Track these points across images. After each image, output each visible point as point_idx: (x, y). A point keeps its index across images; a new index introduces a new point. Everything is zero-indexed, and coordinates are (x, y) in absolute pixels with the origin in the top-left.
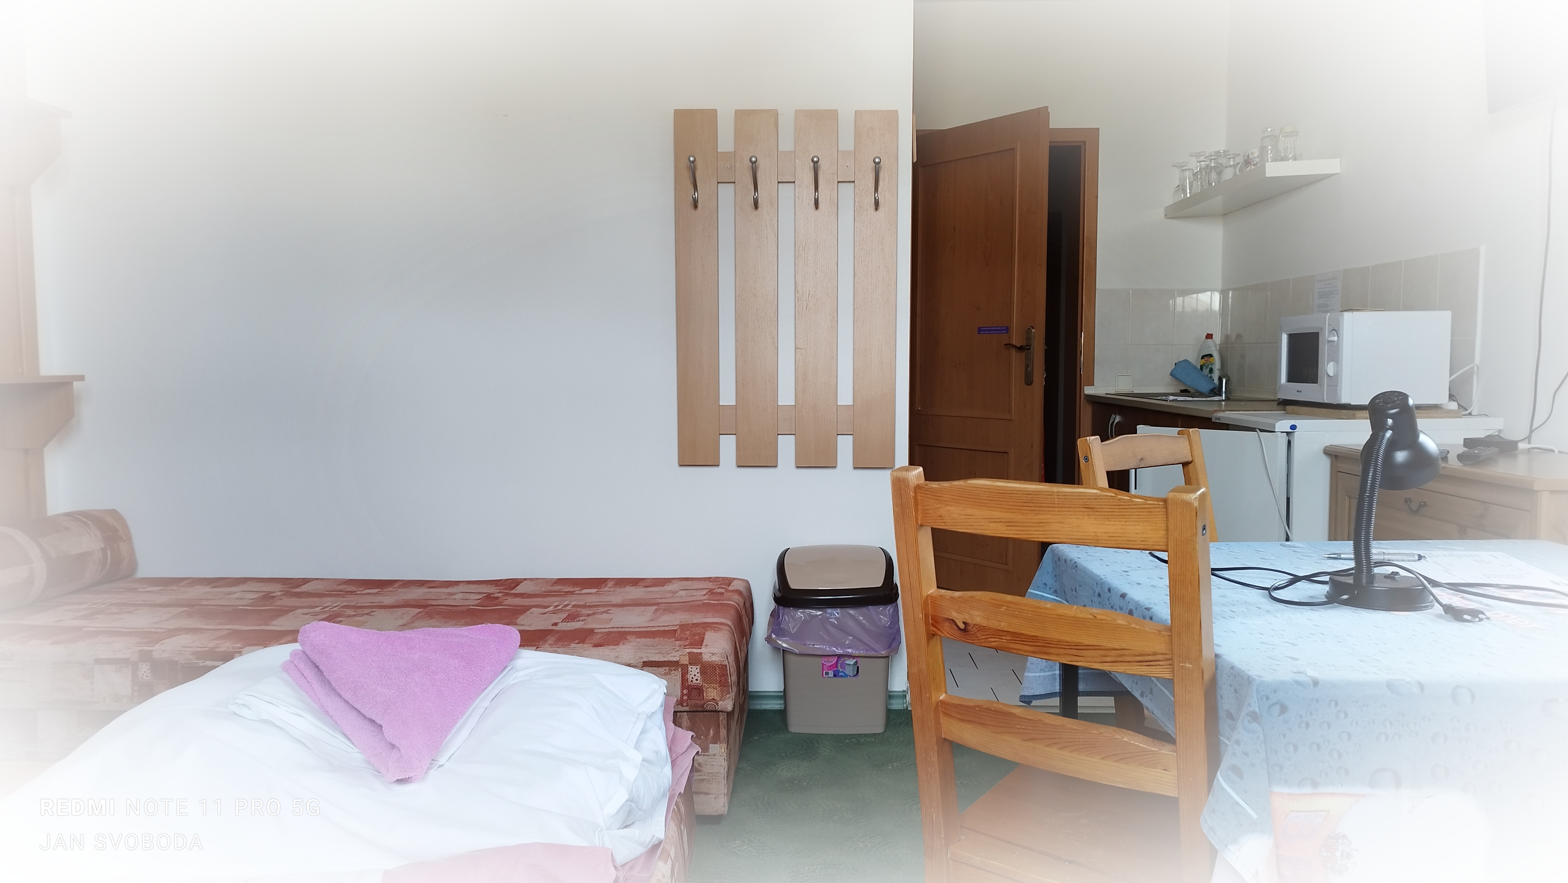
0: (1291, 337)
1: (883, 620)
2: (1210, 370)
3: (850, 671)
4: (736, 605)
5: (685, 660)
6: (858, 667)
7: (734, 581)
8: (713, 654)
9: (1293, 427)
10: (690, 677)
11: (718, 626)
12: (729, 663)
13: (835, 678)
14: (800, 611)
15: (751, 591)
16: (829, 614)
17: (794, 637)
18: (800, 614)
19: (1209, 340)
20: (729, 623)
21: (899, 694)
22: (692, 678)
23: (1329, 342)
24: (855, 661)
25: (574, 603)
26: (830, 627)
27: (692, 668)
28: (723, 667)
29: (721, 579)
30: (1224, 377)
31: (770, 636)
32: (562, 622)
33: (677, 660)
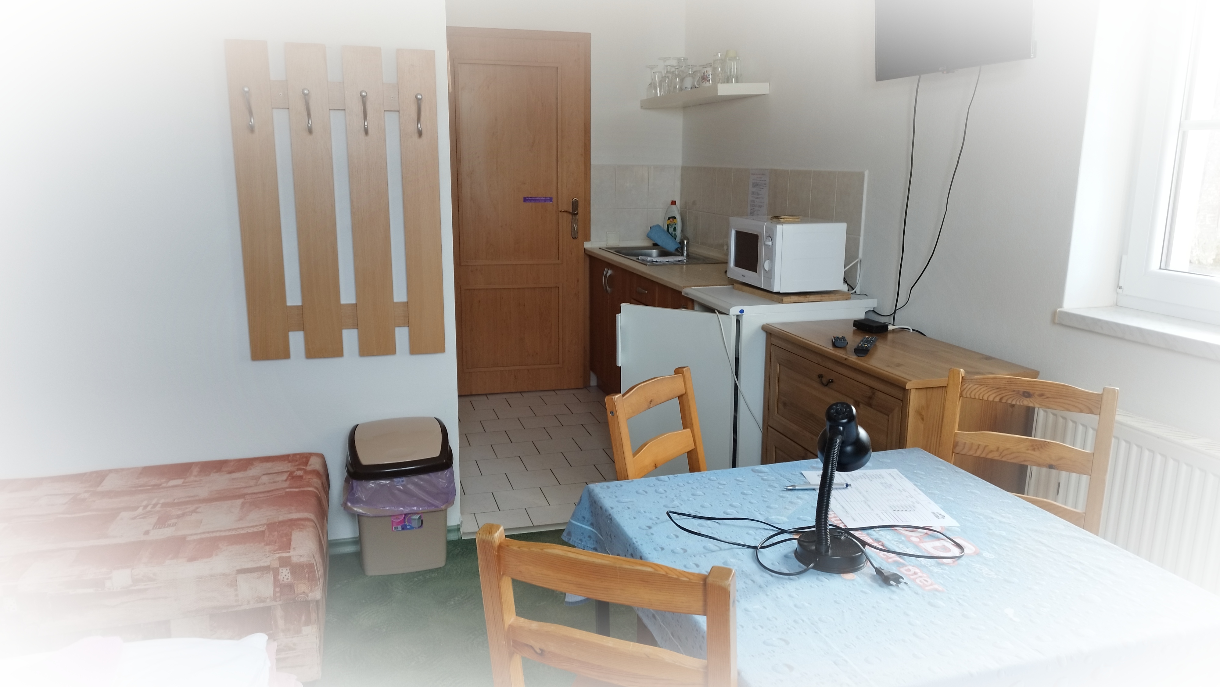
0: (738, 233)
1: (442, 482)
2: (674, 229)
3: (415, 524)
4: (315, 490)
5: (276, 564)
6: (422, 520)
7: (310, 458)
8: (301, 556)
9: (742, 311)
10: (281, 578)
11: (302, 522)
12: (315, 561)
13: (404, 531)
14: (371, 482)
15: (326, 464)
16: (396, 482)
17: (367, 503)
18: (371, 484)
19: (674, 206)
20: (312, 516)
21: (455, 528)
22: (283, 578)
23: (766, 245)
24: (419, 516)
25: (162, 501)
26: (396, 492)
27: (282, 570)
28: (310, 566)
29: (298, 456)
30: (686, 240)
31: (346, 504)
32: (153, 529)
33: (269, 565)
